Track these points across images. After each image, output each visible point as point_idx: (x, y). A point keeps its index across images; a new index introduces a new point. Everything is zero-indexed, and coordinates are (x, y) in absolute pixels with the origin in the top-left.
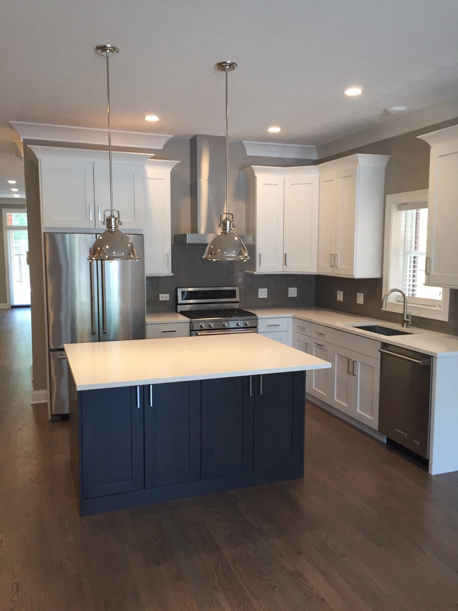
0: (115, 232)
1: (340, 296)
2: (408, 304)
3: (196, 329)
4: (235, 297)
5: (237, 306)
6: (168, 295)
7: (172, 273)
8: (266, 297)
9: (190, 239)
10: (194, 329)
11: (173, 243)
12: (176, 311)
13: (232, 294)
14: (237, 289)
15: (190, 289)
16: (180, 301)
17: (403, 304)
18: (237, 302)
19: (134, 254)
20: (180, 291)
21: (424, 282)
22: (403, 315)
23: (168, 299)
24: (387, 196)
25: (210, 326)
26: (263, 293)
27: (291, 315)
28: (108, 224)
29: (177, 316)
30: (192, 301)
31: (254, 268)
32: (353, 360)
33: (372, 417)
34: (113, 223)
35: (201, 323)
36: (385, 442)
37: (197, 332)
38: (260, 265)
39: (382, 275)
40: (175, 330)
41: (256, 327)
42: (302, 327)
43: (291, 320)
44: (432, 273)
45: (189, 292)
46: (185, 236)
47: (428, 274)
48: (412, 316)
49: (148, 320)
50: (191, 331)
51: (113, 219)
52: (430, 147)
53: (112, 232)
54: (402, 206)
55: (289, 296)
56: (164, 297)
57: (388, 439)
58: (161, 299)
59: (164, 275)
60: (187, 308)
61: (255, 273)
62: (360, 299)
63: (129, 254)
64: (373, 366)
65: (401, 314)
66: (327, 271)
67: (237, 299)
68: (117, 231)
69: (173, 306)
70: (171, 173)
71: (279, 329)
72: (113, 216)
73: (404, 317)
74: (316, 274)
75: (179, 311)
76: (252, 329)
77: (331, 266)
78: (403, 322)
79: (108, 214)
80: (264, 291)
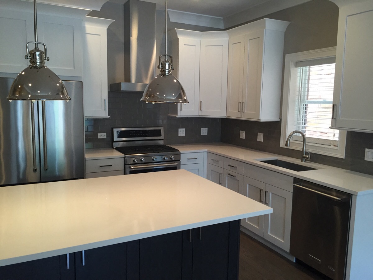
0: (40, 68)
1: (243, 135)
2: (307, 143)
3: (130, 163)
4: (160, 135)
5: (161, 143)
6: (105, 134)
7: (108, 116)
8: (184, 135)
9: (124, 87)
10: (127, 163)
11: (109, 91)
12: (113, 147)
13: (158, 133)
14: (162, 129)
15: (123, 129)
16: (116, 139)
17: (302, 143)
18: (162, 140)
19: (63, 94)
20: (115, 130)
21: (330, 126)
22: (303, 151)
23: (105, 137)
24: (286, 56)
25: (141, 160)
26: (182, 132)
27: (205, 150)
28: (31, 59)
29: (113, 152)
30: (124, 139)
31: (176, 112)
32: (264, 191)
33: (283, 240)
34: (38, 58)
35: (134, 159)
36: (295, 262)
37: (131, 166)
38: (181, 110)
39: (281, 119)
40: (111, 164)
41: (179, 160)
42: (215, 159)
43: (206, 154)
44: (339, 118)
45: (121, 131)
46: (119, 84)
47: (335, 119)
48: (310, 153)
49: (87, 156)
50: (125, 165)
51: (38, 53)
52: (338, 9)
53: (36, 68)
54: (299, 64)
55: (202, 134)
56: (102, 136)
57: (296, 259)
58: (99, 137)
59: (102, 118)
60: (120, 145)
61: (177, 116)
62: (261, 138)
63: (58, 94)
64: (286, 198)
65: (301, 151)
66: (234, 114)
67: (162, 137)
68: (42, 67)
69: (109, 144)
70: (108, 30)
71: (197, 161)
72: (38, 50)
73: (302, 154)
74: (225, 117)
75: (114, 148)
76: (175, 162)
77: (239, 112)
78: (302, 158)
79: (32, 47)
80: (183, 131)
